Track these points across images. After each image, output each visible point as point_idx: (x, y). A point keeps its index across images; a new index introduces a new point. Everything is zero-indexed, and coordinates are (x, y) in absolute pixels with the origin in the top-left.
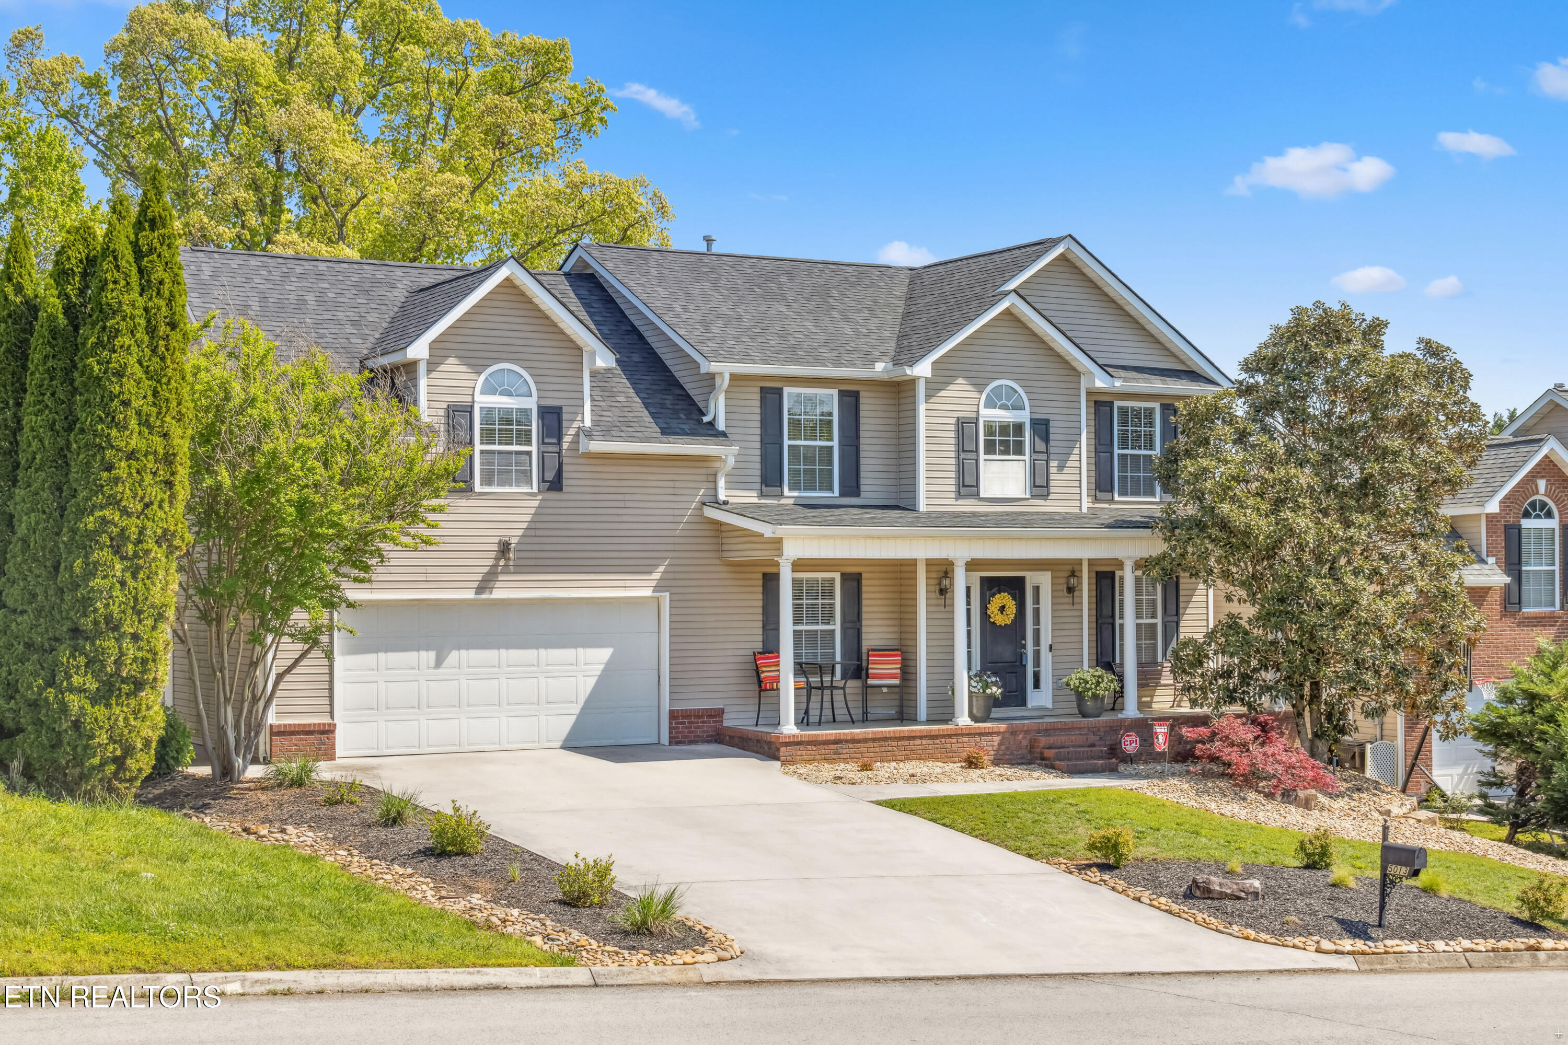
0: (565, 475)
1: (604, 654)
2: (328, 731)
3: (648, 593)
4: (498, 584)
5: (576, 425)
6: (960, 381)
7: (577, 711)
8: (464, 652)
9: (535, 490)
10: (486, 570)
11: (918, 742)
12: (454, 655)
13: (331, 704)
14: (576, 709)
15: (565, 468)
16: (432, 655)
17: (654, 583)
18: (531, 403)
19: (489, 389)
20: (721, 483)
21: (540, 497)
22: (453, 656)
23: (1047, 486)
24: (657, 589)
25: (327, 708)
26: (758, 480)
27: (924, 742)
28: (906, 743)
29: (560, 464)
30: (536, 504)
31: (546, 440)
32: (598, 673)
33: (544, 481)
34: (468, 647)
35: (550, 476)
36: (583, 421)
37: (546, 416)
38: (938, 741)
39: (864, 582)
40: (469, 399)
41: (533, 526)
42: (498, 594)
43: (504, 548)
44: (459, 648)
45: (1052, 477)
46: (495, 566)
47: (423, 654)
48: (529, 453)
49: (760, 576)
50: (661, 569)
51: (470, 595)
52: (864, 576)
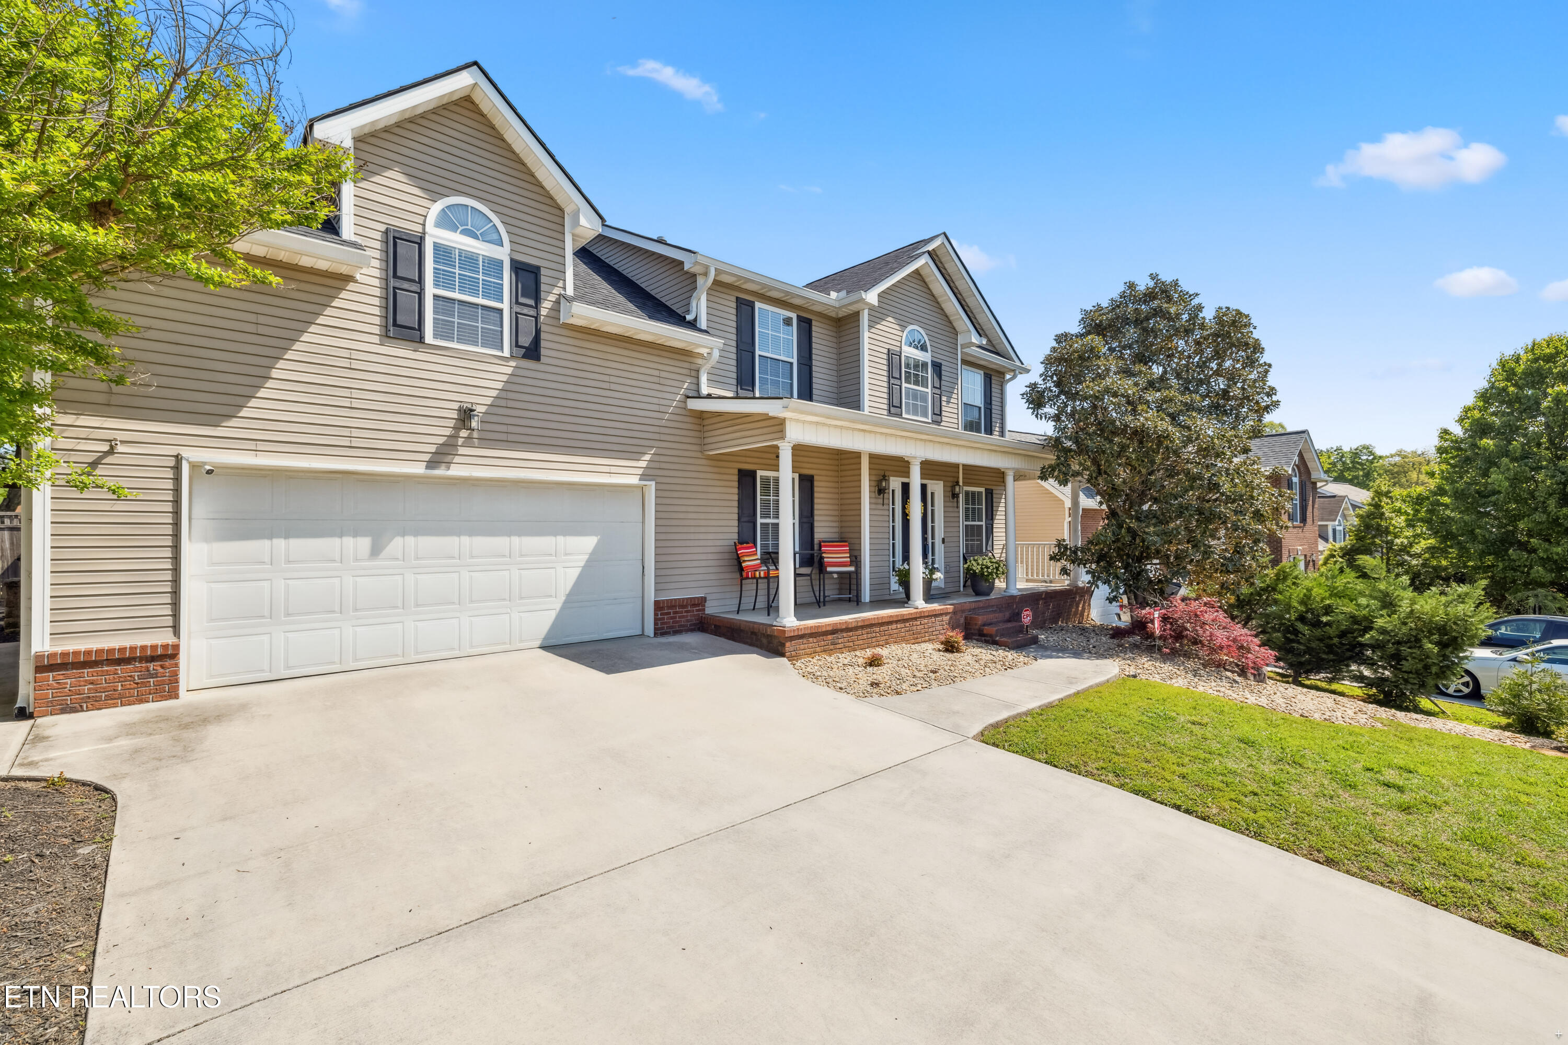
0: (543, 344)
1: (589, 543)
2: (169, 655)
3: (635, 480)
4: (457, 459)
5: (556, 291)
6: (890, 319)
7: (558, 606)
8: (410, 540)
9: (506, 353)
10: (441, 440)
11: (894, 626)
12: (398, 542)
13: (176, 615)
14: (557, 604)
15: (543, 336)
16: (364, 543)
17: (640, 471)
18: (503, 253)
19: (445, 221)
20: (704, 379)
21: (513, 364)
22: (397, 545)
23: (940, 415)
24: (643, 477)
25: (169, 621)
26: (734, 382)
27: (899, 626)
28: (885, 628)
29: (538, 332)
30: (509, 370)
31: (522, 300)
32: (582, 564)
33: (517, 346)
34: (416, 533)
35: (525, 340)
36: (564, 288)
37: (520, 272)
38: (907, 624)
39: (816, 484)
40: (419, 228)
41: (504, 394)
42: (456, 471)
43: (466, 415)
44: (404, 534)
45: (943, 409)
46: (455, 437)
47: (349, 541)
48: (500, 311)
49: (736, 472)
50: (647, 457)
51: (419, 469)
52: (816, 478)
